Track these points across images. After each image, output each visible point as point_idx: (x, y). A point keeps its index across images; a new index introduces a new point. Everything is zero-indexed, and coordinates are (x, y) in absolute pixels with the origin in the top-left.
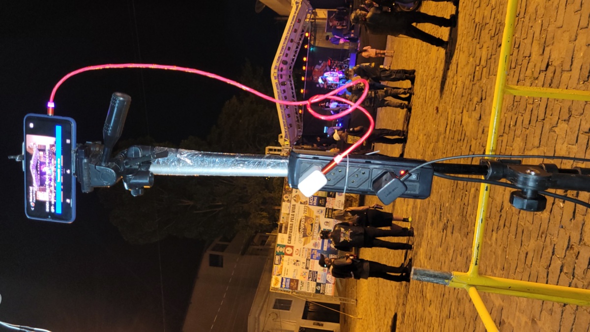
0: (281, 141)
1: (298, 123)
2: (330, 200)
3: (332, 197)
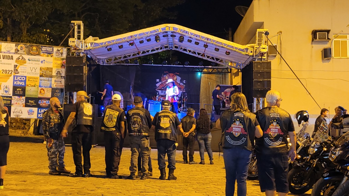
0: (91, 39)
1: (113, 58)
2: (22, 100)
3: (26, 103)
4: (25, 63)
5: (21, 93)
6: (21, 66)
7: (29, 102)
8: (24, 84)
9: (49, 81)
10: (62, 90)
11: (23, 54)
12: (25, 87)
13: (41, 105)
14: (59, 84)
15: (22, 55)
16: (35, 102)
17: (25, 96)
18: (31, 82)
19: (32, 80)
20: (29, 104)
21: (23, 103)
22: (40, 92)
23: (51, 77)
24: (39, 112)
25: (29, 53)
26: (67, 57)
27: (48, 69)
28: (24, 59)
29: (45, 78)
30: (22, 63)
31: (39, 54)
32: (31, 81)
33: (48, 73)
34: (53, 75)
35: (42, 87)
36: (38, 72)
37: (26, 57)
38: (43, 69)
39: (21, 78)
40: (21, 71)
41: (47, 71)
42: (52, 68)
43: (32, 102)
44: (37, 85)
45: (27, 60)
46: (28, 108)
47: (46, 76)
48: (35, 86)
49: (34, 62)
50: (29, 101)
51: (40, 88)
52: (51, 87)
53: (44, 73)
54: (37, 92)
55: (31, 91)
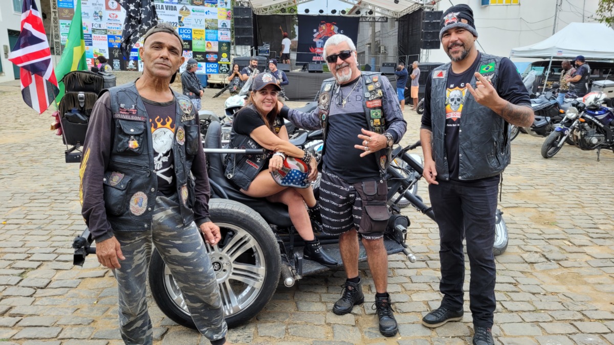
2: (190, 55)
3: (193, 58)
4: (189, 14)
5: (188, 47)
6: (186, 18)
7: (196, 57)
8: (190, 38)
9: (215, 34)
10: (229, 43)
11: (187, 4)
12: (192, 41)
13: (209, 59)
14: (225, 37)
16: (203, 57)
17: (192, 50)
18: (197, 35)
19: (198, 32)
20: (197, 59)
21: (191, 57)
22: (207, 45)
23: (217, 29)
24: (208, 67)
26: (232, 8)
27: (213, 20)
28: (188, 9)
29: (210, 31)
30: (186, 14)
31: (203, 4)
33: (214, 25)
34: (218, 27)
35: (208, 40)
36: (204, 24)
37: (190, 7)
38: (208, 20)
39: (186, 31)
40: (185, 23)
41: (213, 23)
42: (217, 20)
43: (200, 56)
44: (203, 38)
45: (191, 11)
47: (212, 28)
48: (201, 40)
49: (198, 13)
50: (197, 55)
51: (206, 42)
52: (217, 40)
53: (210, 26)
54: (204, 45)
55: (198, 45)
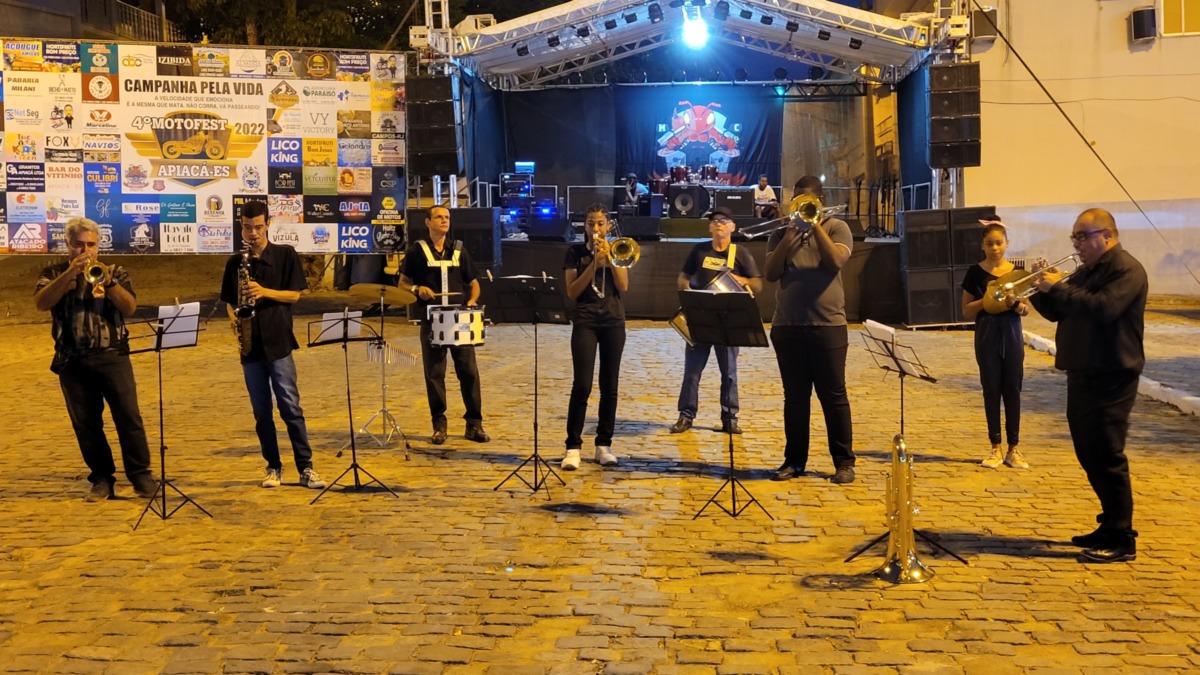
0: (470, 23)
2: (295, 205)
3: (305, 212)
4: (297, 101)
5: (292, 184)
6: (287, 111)
8: (296, 161)
9: (363, 148)
10: (399, 171)
11: (288, 78)
12: (301, 168)
13: (347, 214)
14: (389, 156)
15: (287, 81)
16: (330, 209)
17: (301, 193)
18: (316, 153)
19: (318, 147)
20: (314, 214)
21: (298, 212)
22: (343, 179)
23: (369, 136)
24: (344, 234)
25: (304, 74)
26: (407, 78)
27: (358, 114)
28: (292, 90)
29: (351, 141)
30: (287, 102)
31: (331, 76)
32: (316, 150)
33: (360, 125)
34: (372, 131)
35: (346, 165)
36: (334, 125)
37: (299, 85)
38: (346, 115)
39: (287, 145)
40: (285, 124)
41: (358, 121)
42: (369, 113)
43: (323, 207)
44: (331, 161)
45: (300, 94)
46: (313, 226)
47: (356, 135)
48: (326, 165)
49: (319, 99)
50: (315, 205)
51: (340, 169)
52: (369, 164)
53: (350, 128)
54: (334, 179)
55: (317, 178)
